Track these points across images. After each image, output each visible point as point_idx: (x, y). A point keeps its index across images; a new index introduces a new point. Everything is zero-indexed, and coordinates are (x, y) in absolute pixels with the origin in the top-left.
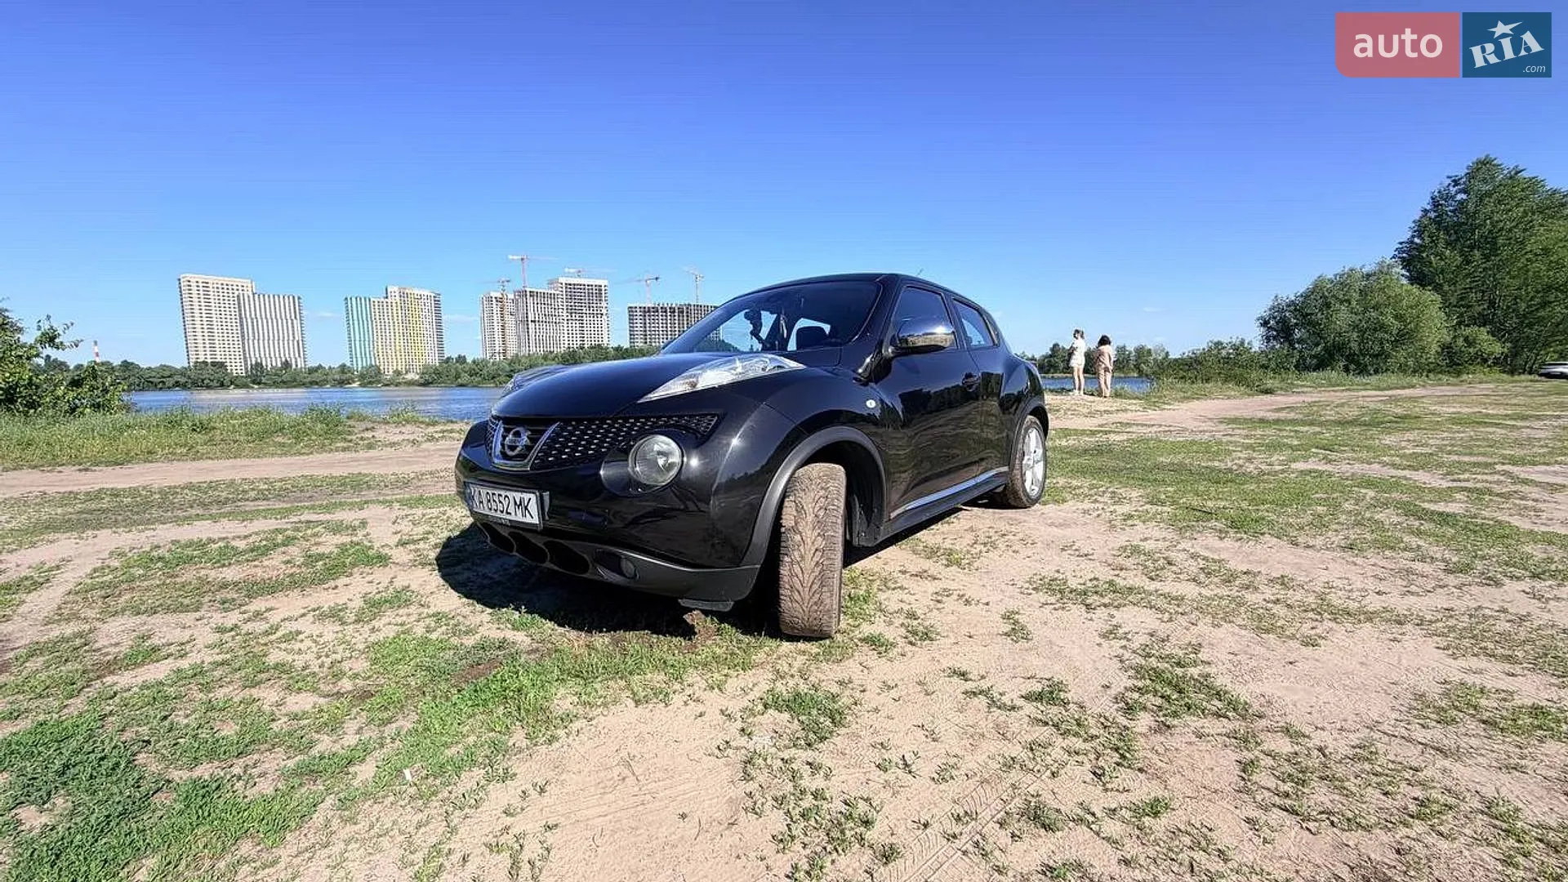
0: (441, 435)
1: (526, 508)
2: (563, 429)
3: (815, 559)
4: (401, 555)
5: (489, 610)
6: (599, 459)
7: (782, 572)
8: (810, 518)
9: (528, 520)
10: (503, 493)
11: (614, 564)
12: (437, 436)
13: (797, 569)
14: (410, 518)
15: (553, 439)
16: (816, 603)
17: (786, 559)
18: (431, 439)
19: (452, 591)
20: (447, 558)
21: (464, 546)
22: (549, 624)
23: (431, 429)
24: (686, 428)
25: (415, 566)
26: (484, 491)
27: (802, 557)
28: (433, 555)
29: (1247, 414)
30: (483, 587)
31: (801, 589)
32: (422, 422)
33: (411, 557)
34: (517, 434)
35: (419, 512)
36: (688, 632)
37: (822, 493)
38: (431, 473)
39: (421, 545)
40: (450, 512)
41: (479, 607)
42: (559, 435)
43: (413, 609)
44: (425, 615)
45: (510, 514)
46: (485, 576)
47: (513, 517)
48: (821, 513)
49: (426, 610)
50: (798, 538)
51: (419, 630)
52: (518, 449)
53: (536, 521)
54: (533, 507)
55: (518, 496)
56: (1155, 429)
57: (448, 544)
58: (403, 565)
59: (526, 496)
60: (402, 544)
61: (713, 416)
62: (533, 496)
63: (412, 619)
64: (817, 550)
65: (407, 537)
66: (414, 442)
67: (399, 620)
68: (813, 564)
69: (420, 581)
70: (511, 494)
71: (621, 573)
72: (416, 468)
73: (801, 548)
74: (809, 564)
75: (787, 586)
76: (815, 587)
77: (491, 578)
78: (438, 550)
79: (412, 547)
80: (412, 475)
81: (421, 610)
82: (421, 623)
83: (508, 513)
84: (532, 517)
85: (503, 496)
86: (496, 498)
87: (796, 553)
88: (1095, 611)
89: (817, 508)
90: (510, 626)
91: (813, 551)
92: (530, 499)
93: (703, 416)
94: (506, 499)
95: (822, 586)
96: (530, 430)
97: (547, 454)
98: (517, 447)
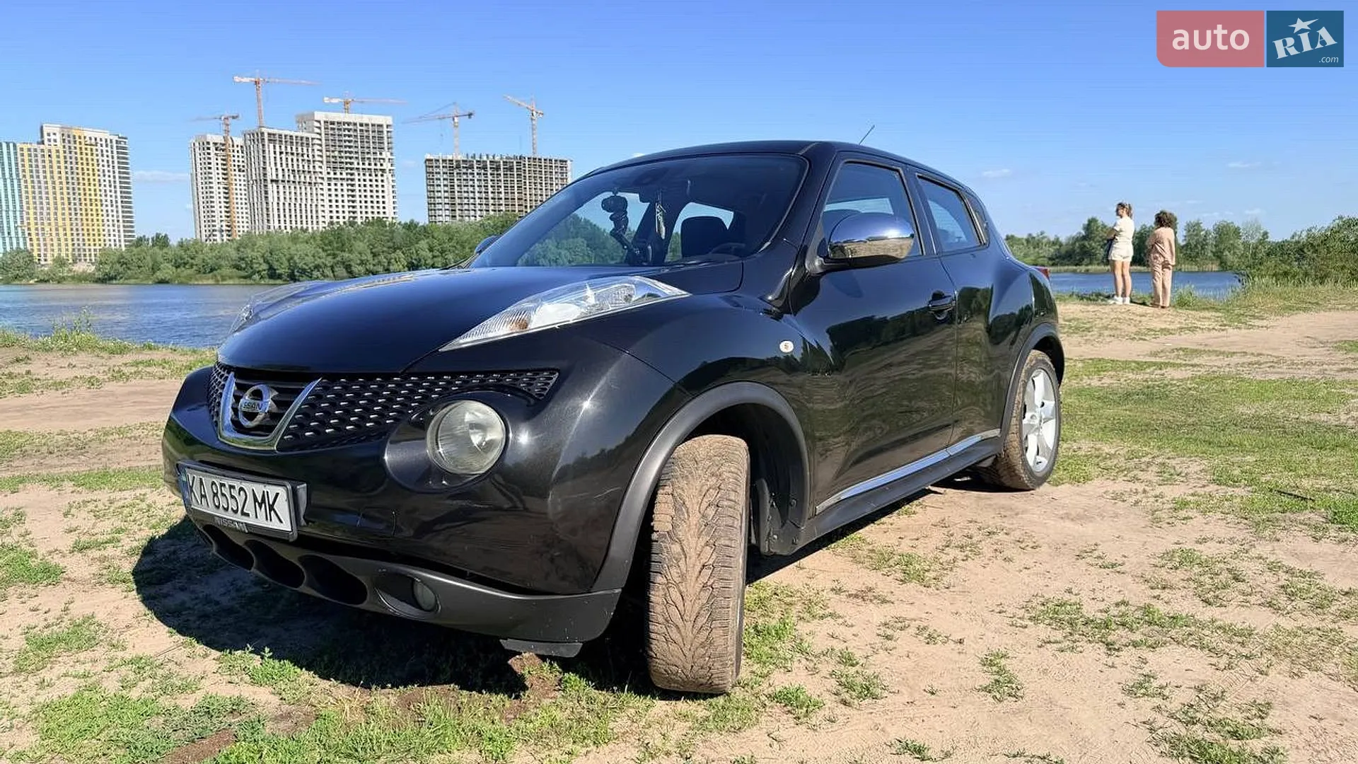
0: (133, 369)
1: (272, 508)
2: (326, 389)
3: (703, 579)
4: (78, 567)
5: (215, 654)
6: (381, 436)
7: (653, 598)
8: (695, 519)
9: (274, 525)
10: (237, 484)
11: (406, 591)
12: (126, 370)
13: (675, 594)
14: (91, 506)
15: (312, 405)
16: (702, 645)
17: (659, 579)
18: (118, 376)
20: (150, 571)
21: (174, 552)
22: (306, 675)
23: (118, 360)
24: (514, 389)
25: (102, 584)
26: (207, 480)
27: (683, 576)
28: (128, 566)
30: (204, 616)
31: (680, 623)
32: (103, 349)
33: (94, 569)
34: (258, 395)
35: (103, 495)
36: (514, 685)
37: (713, 481)
38: (119, 431)
39: (110, 551)
40: (152, 497)
41: (200, 648)
42: (319, 397)
43: (99, 652)
44: (118, 662)
45: (248, 515)
46: (208, 600)
47: (251, 520)
48: (711, 512)
49: (120, 654)
50: (676, 548)
51: (111, 685)
52: (260, 417)
53: (286, 526)
54: (282, 507)
55: (259, 489)
57: (151, 548)
58: (83, 582)
59: (272, 490)
60: (81, 548)
61: (552, 371)
62: (281, 491)
63: (100, 668)
64: (704, 566)
65: (84, 539)
66: (91, 382)
67: (80, 669)
68: (698, 586)
69: (111, 607)
70: (248, 486)
71: (415, 603)
72: (96, 423)
73: (682, 563)
74: (692, 587)
75: (661, 619)
76: (702, 620)
77: (217, 603)
78: (136, 559)
79: (95, 553)
80: (90, 435)
81: (113, 653)
82: (113, 673)
83: (244, 514)
84: (281, 521)
85: (237, 489)
86: (226, 491)
87: (674, 571)
88: (1121, 653)
89: (705, 505)
90: (247, 678)
91: (698, 568)
92: (277, 494)
93: (537, 372)
94: (242, 492)
95: (711, 619)
96: (277, 389)
97: (303, 426)
98: (257, 414)
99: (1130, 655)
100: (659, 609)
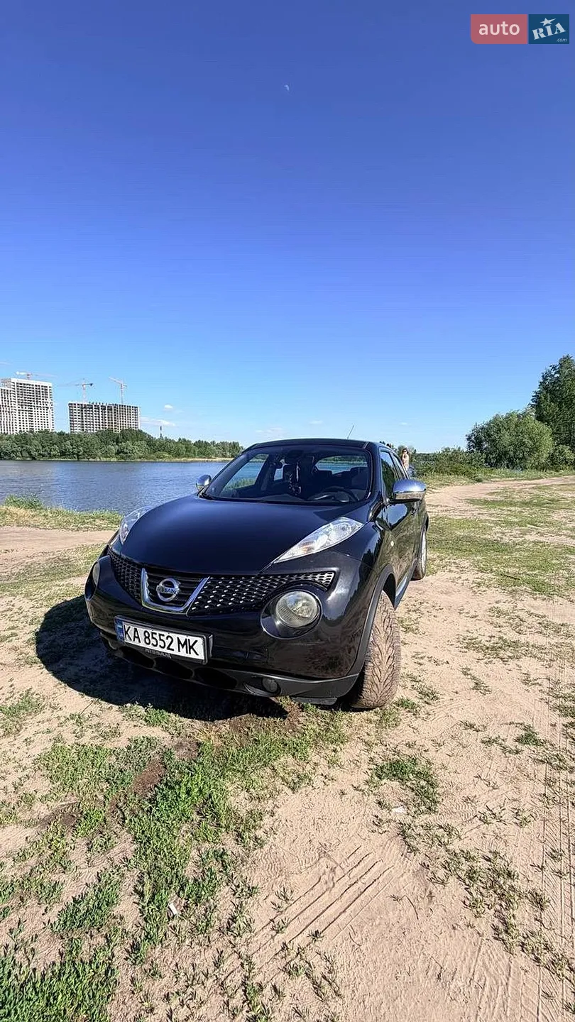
1: (191, 647)
2: (214, 583)
3: (389, 663)
5: (116, 707)
7: (366, 673)
8: (383, 634)
9: (193, 655)
10: (166, 634)
11: (259, 684)
13: (377, 670)
15: (207, 592)
16: (386, 692)
17: (370, 664)
19: (69, 689)
20: (46, 654)
21: (53, 639)
24: (314, 582)
25: (23, 665)
26: (141, 631)
27: (380, 662)
28: (32, 652)
29: (477, 496)
31: (378, 683)
33: (13, 655)
34: (171, 585)
37: (385, 614)
39: (15, 642)
40: (17, 602)
41: (105, 705)
42: (210, 587)
43: (49, 713)
45: (172, 650)
46: (89, 670)
47: (176, 652)
48: (389, 630)
49: (60, 713)
50: (376, 649)
51: (69, 736)
52: (174, 596)
53: (201, 657)
54: (199, 647)
55: (183, 638)
56: (439, 508)
57: (38, 639)
58: (11, 665)
59: (192, 639)
61: (331, 572)
62: (200, 640)
63: (55, 724)
64: (389, 657)
67: (45, 727)
68: (388, 666)
69: (37, 681)
70: (175, 636)
71: (264, 689)
73: (380, 656)
74: (385, 667)
75: (370, 683)
76: (388, 681)
77: (95, 672)
78: (34, 647)
79: (8, 644)
81: (56, 713)
82: (65, 728)
83: (168, 648)
84: (197, 654)
85: (165, 637)
86: (157, 637)
87: (376, 660)
88: (509, 663)
89: (385, 627)
90: (144, 722)
91: (387, 658)
92: (196, 641)
93: (323, 573)
94: (169, 639)
95: (392, 681)
96: (180, 581)
97: (202, 603)
98: (172, 595)
99: (512, 664)
100: (369, 678)
